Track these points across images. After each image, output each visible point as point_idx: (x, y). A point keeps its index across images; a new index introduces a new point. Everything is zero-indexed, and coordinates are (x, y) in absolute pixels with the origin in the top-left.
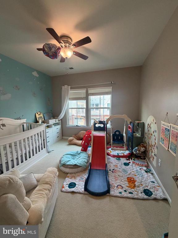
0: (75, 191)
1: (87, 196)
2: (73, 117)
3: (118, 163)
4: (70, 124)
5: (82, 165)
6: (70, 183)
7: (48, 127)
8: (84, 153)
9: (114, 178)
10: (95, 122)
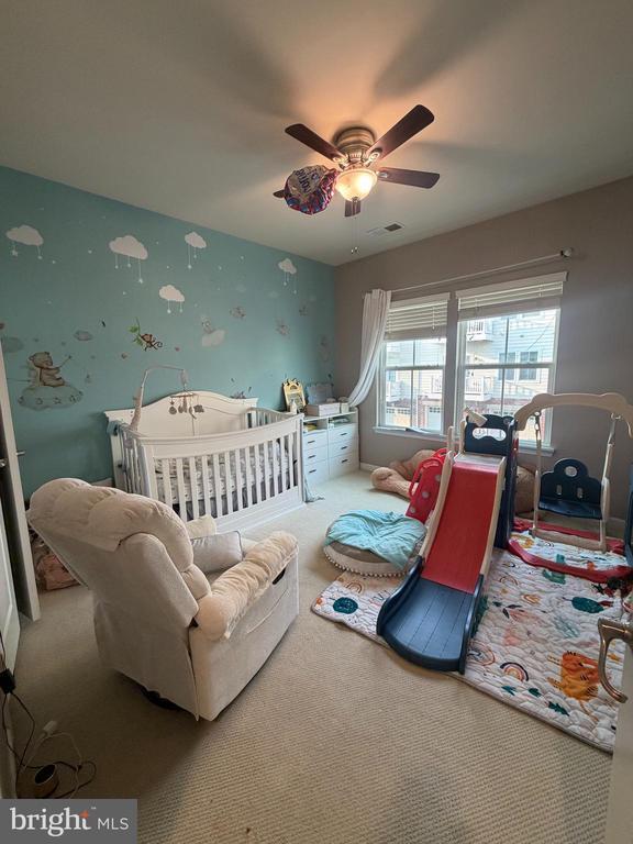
0: (349, 623)
1: (380, 650)
2: (425, 403)
3: (543, 589)
4: (387, 424)
5: (391, 556)
6: (342, 599)
7: (316, 425)
8: (412, 523)
9: (503, 632)
10: (472, 420)
